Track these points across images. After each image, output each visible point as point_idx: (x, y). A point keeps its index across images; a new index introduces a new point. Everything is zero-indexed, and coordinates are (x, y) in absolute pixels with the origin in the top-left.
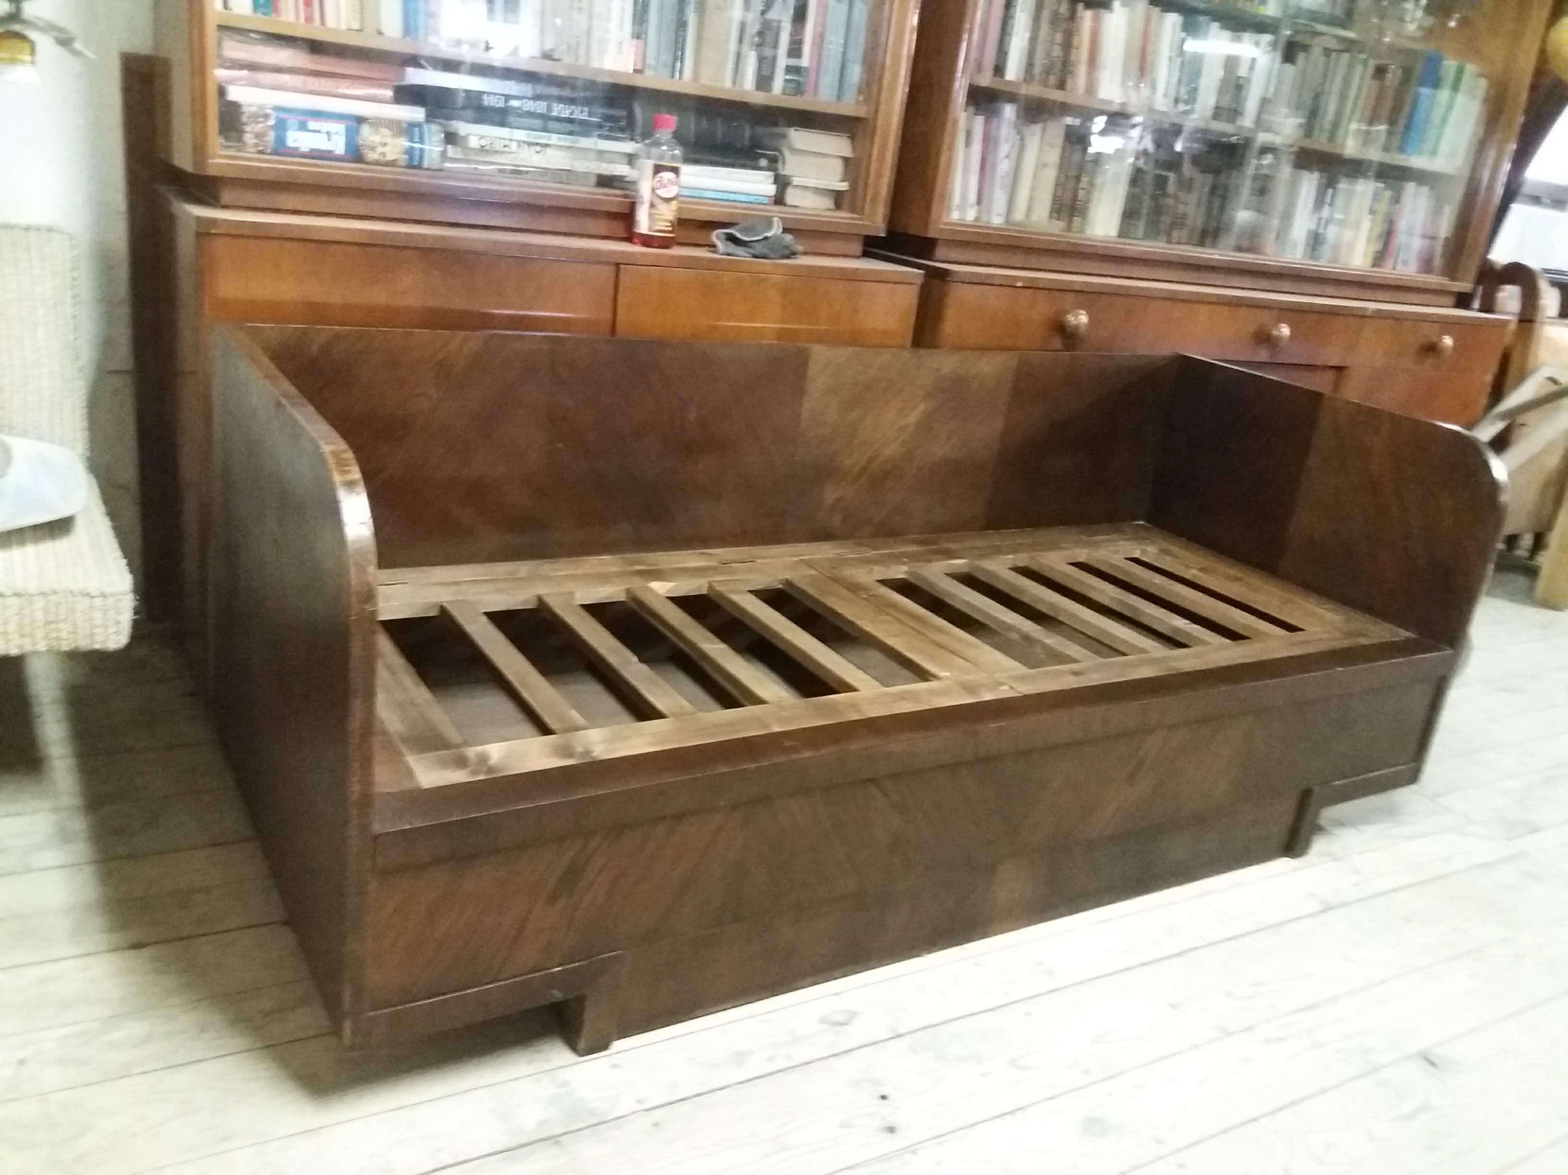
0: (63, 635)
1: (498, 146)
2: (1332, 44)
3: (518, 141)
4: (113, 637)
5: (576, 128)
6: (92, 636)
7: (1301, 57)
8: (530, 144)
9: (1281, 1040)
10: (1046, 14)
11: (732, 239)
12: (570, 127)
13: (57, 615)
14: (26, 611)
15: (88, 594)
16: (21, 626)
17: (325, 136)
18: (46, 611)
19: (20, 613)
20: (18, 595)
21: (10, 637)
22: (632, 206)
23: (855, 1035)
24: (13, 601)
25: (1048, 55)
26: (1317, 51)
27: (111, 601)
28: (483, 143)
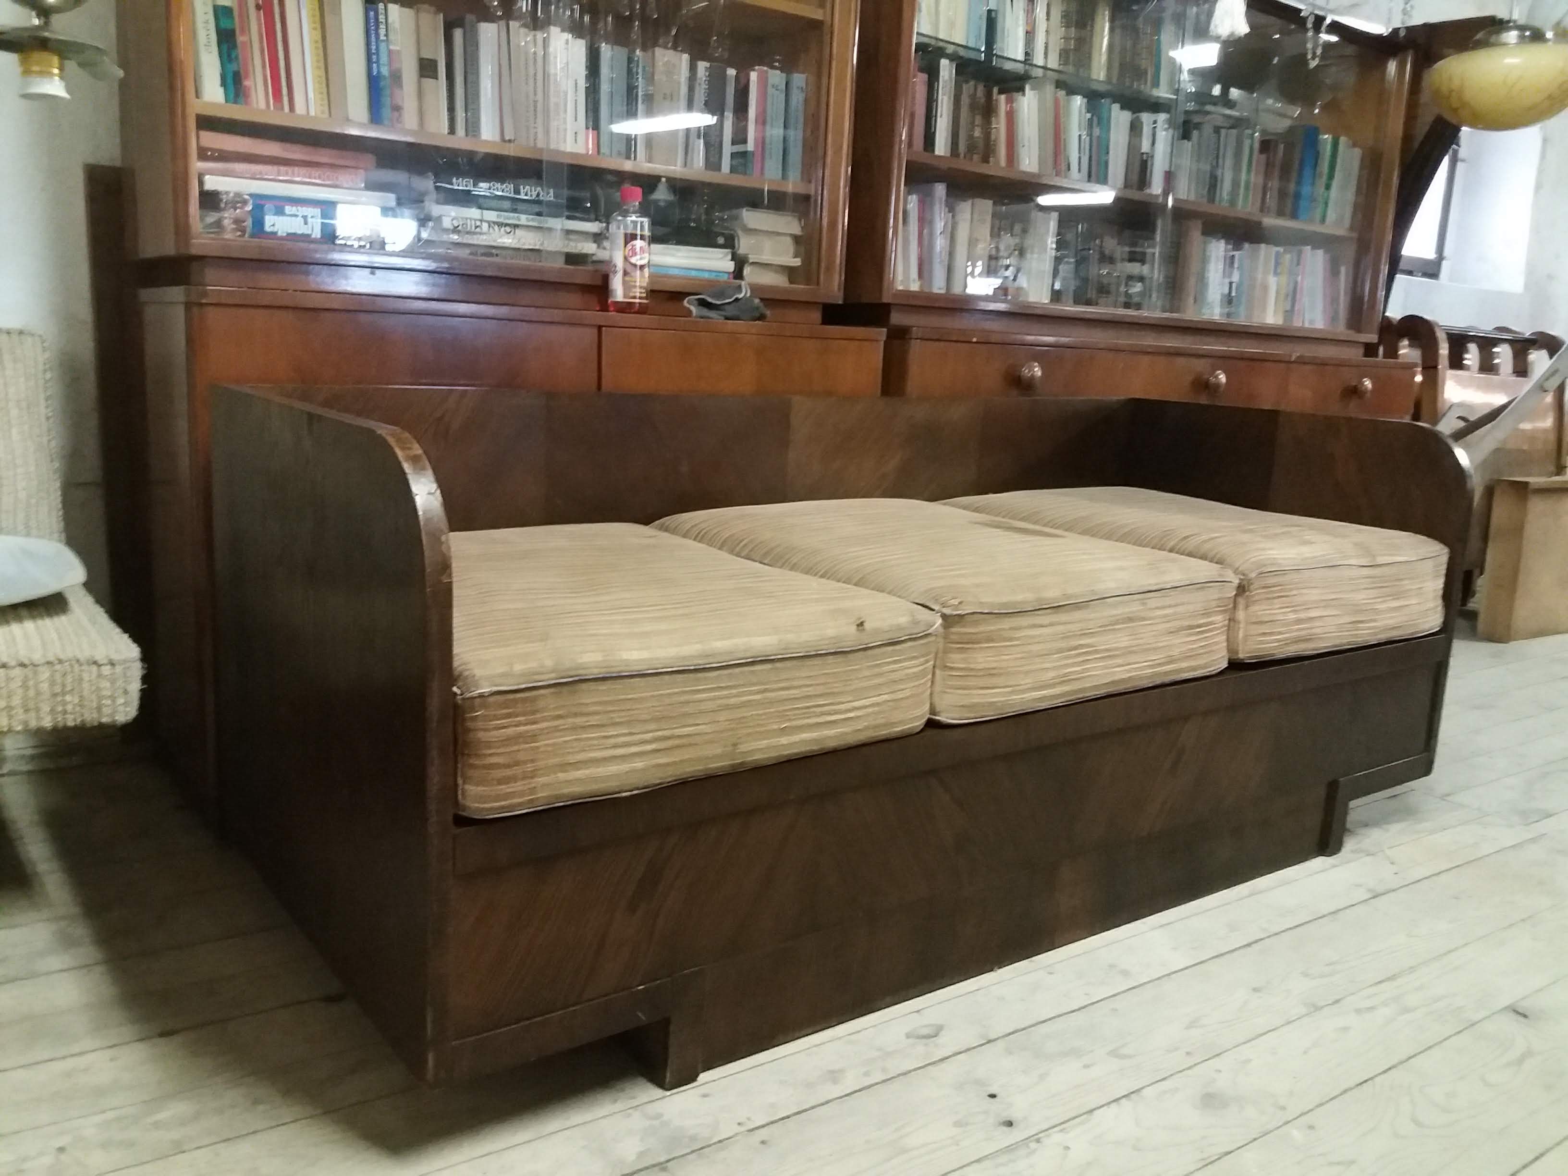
0: (69, 708)
1: (470, 226)
2: (1220, 121)
3: (488, 222)
4: (121, 708)
5: (544, 209)
6: (99, 709)
7: (1195, 134)
8: (501, 225)
9: (1372, 1009)
10: (965, 100)
11: (703, 303)
12: (536, 208)
13: (64, 686)
14: (31, 683)
15: (95, 663)
16: (25, 699)
17: (302, 220)
18: (52, 683)
19: (25, 686)
20: (23, 665)
21: (14, 712)
22: (606, 279)
23: (947, 1043)
24: (18, 672)
25: (971, 137)
26: (1208, 130)
27: (119, 669)
28: (456, 224)
